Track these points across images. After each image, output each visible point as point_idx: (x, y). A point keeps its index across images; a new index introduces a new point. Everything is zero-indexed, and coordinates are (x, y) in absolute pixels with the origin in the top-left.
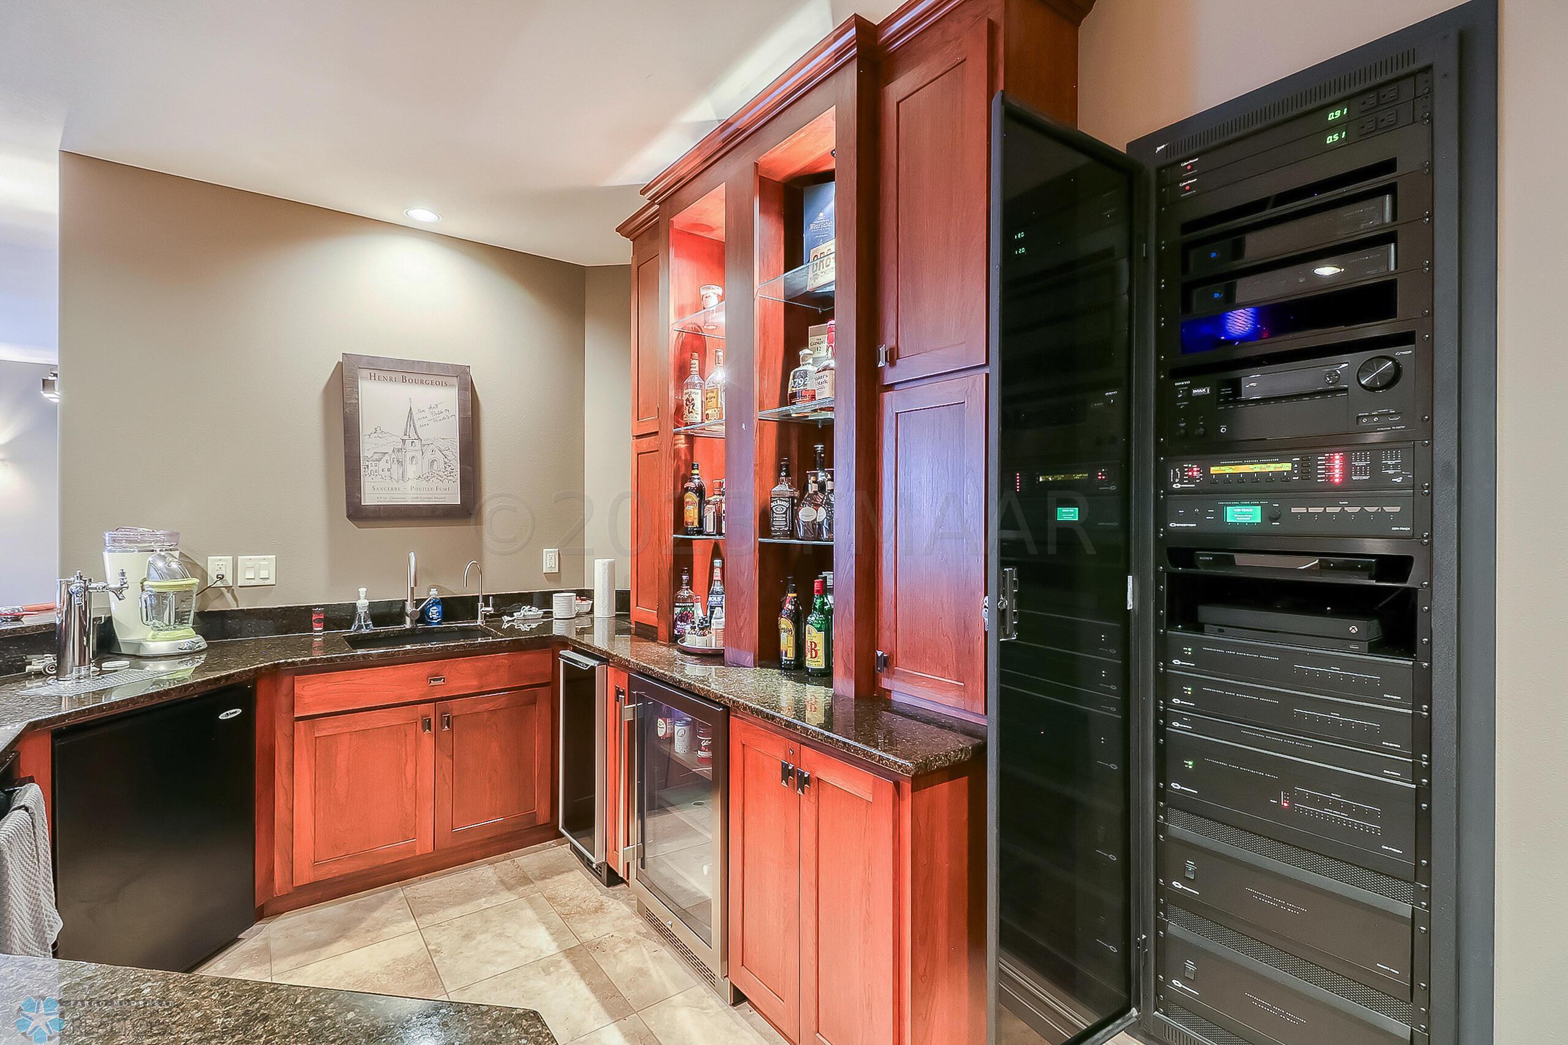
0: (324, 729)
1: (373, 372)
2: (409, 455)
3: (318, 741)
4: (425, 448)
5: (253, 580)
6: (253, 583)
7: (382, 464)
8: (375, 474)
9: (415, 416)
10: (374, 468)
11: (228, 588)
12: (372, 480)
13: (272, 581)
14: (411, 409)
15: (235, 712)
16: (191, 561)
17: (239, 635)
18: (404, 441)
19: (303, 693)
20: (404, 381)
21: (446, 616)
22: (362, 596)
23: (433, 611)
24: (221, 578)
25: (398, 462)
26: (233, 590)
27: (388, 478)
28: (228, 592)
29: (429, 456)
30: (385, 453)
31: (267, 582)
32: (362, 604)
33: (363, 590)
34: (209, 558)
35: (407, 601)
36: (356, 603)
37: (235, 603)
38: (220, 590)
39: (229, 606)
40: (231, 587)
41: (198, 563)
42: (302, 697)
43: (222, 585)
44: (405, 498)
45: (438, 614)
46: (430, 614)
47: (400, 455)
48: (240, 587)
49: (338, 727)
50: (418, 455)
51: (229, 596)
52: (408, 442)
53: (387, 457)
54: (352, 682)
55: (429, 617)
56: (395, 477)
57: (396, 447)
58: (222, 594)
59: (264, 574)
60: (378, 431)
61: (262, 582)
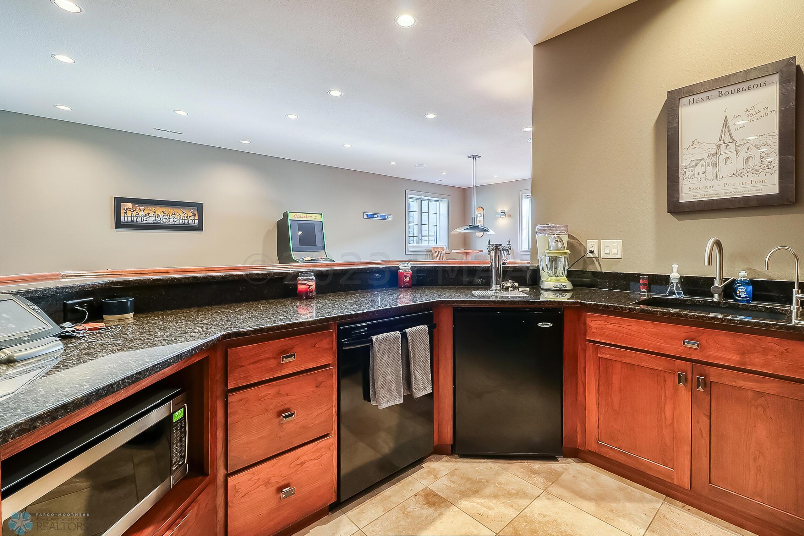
0: (604, 353)
1: (691, 98)
2: (723, 157)
3: (601, 360)
4: (740, 148)
5: (608, 255)
6: (609, 256)
7: (699, 169)
8: (692, 177)
9: (730, 123)
10: (691, 173)
11: (596, 258)
12: (689, 183)
13: (619, 256)
14: (726, 116)
15: (548, 325)
16: (579, 242)
17: (600, 287)
18: (718, 146)
19: (592, 325)
20: (721, 95)
21: (755, 297)
22: (675, 270)
23: (740, 290)
24: (592, 252)
25: (713, 164)
26: (599, 260)
27: (703, 179)
28: (596, 261)
29: (743, 154)
30: (701, 160)
31: (616, 257)
32: (675, 276)
33: (675, 267)
34: (587, 240)
35: (715, 278)
36: (670, 275)
37: (600, 268)
38: (593, 260)
39: (597, 269)
40: (598, 258)
41: (582, 244)
42: (591, 327)
43: (593, 257)
44: (718, 194)
45: (745, 293)
46: (738, 292)
47: (714, 159)
48: (602, 258)
49: (613, 355)
50: (733, 155)
51: (596, 263)
52: (723, 147)
53: (702, 162)
54: (622, 326)
55: (736, 294)
56: (709, 177)
57: (710, 153)
58: (593, 262)
59: (615, 251)
60: (696, 143)
61: (613, 256)
